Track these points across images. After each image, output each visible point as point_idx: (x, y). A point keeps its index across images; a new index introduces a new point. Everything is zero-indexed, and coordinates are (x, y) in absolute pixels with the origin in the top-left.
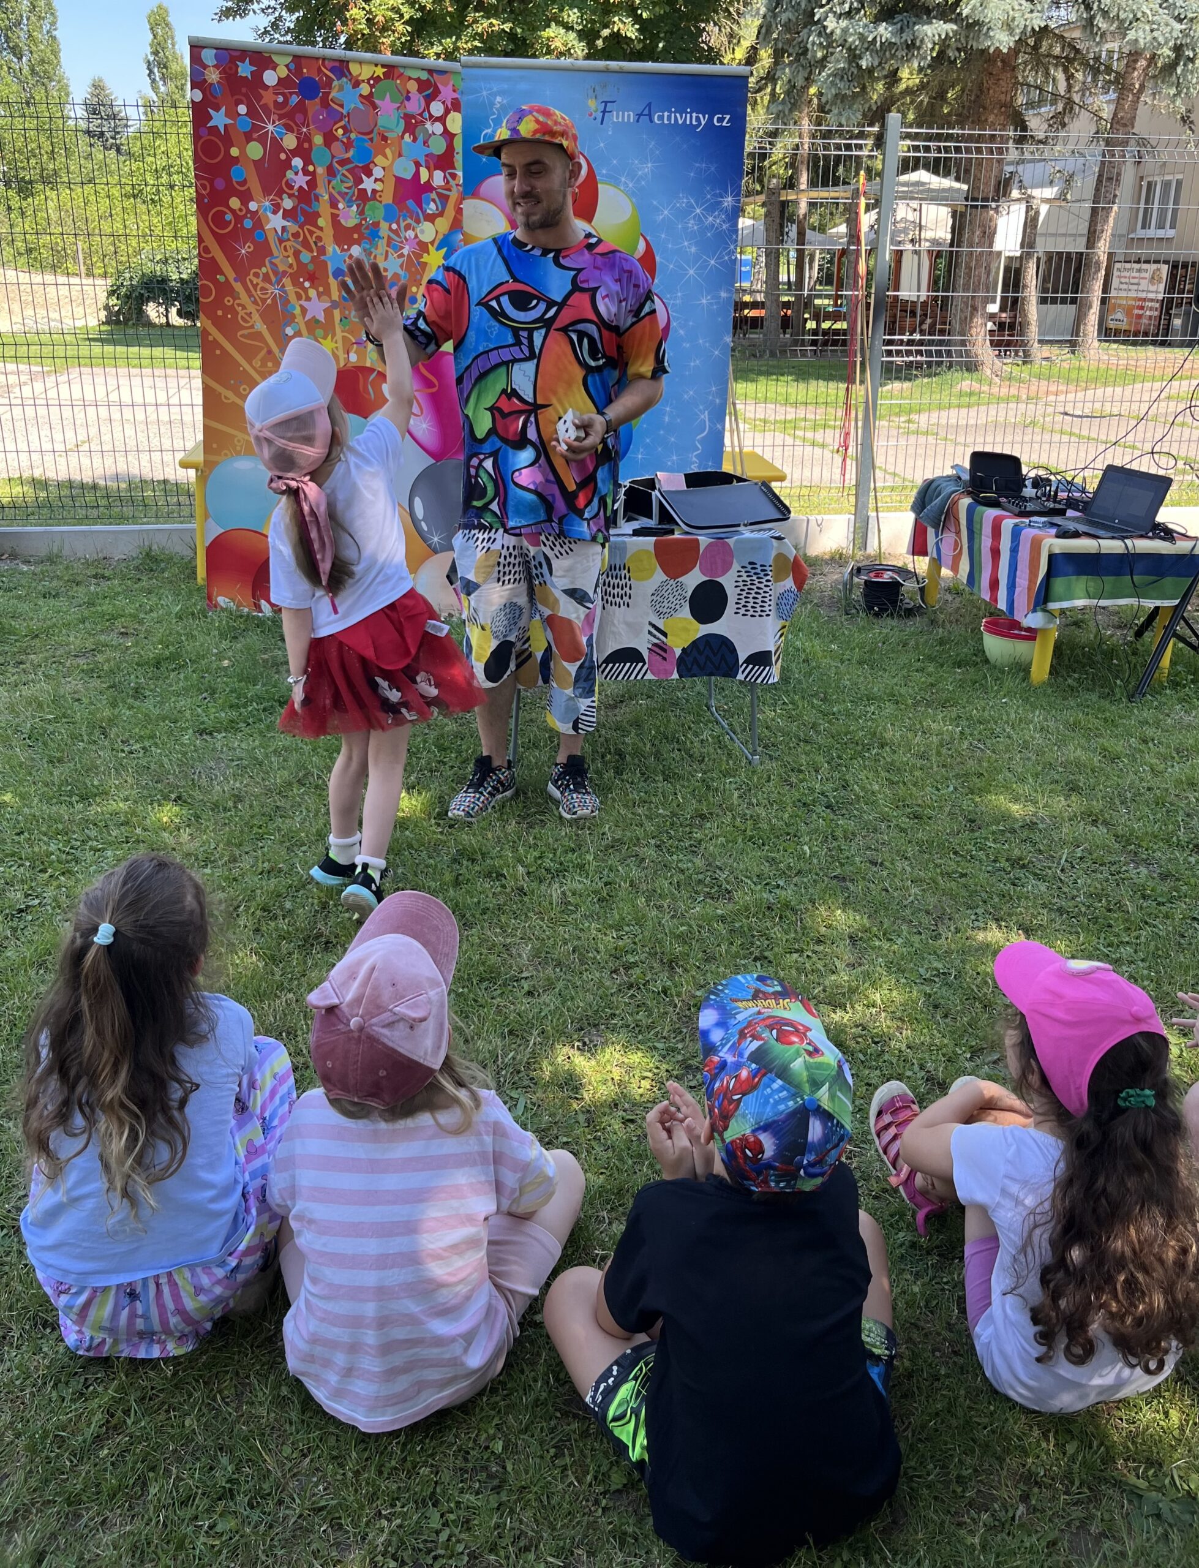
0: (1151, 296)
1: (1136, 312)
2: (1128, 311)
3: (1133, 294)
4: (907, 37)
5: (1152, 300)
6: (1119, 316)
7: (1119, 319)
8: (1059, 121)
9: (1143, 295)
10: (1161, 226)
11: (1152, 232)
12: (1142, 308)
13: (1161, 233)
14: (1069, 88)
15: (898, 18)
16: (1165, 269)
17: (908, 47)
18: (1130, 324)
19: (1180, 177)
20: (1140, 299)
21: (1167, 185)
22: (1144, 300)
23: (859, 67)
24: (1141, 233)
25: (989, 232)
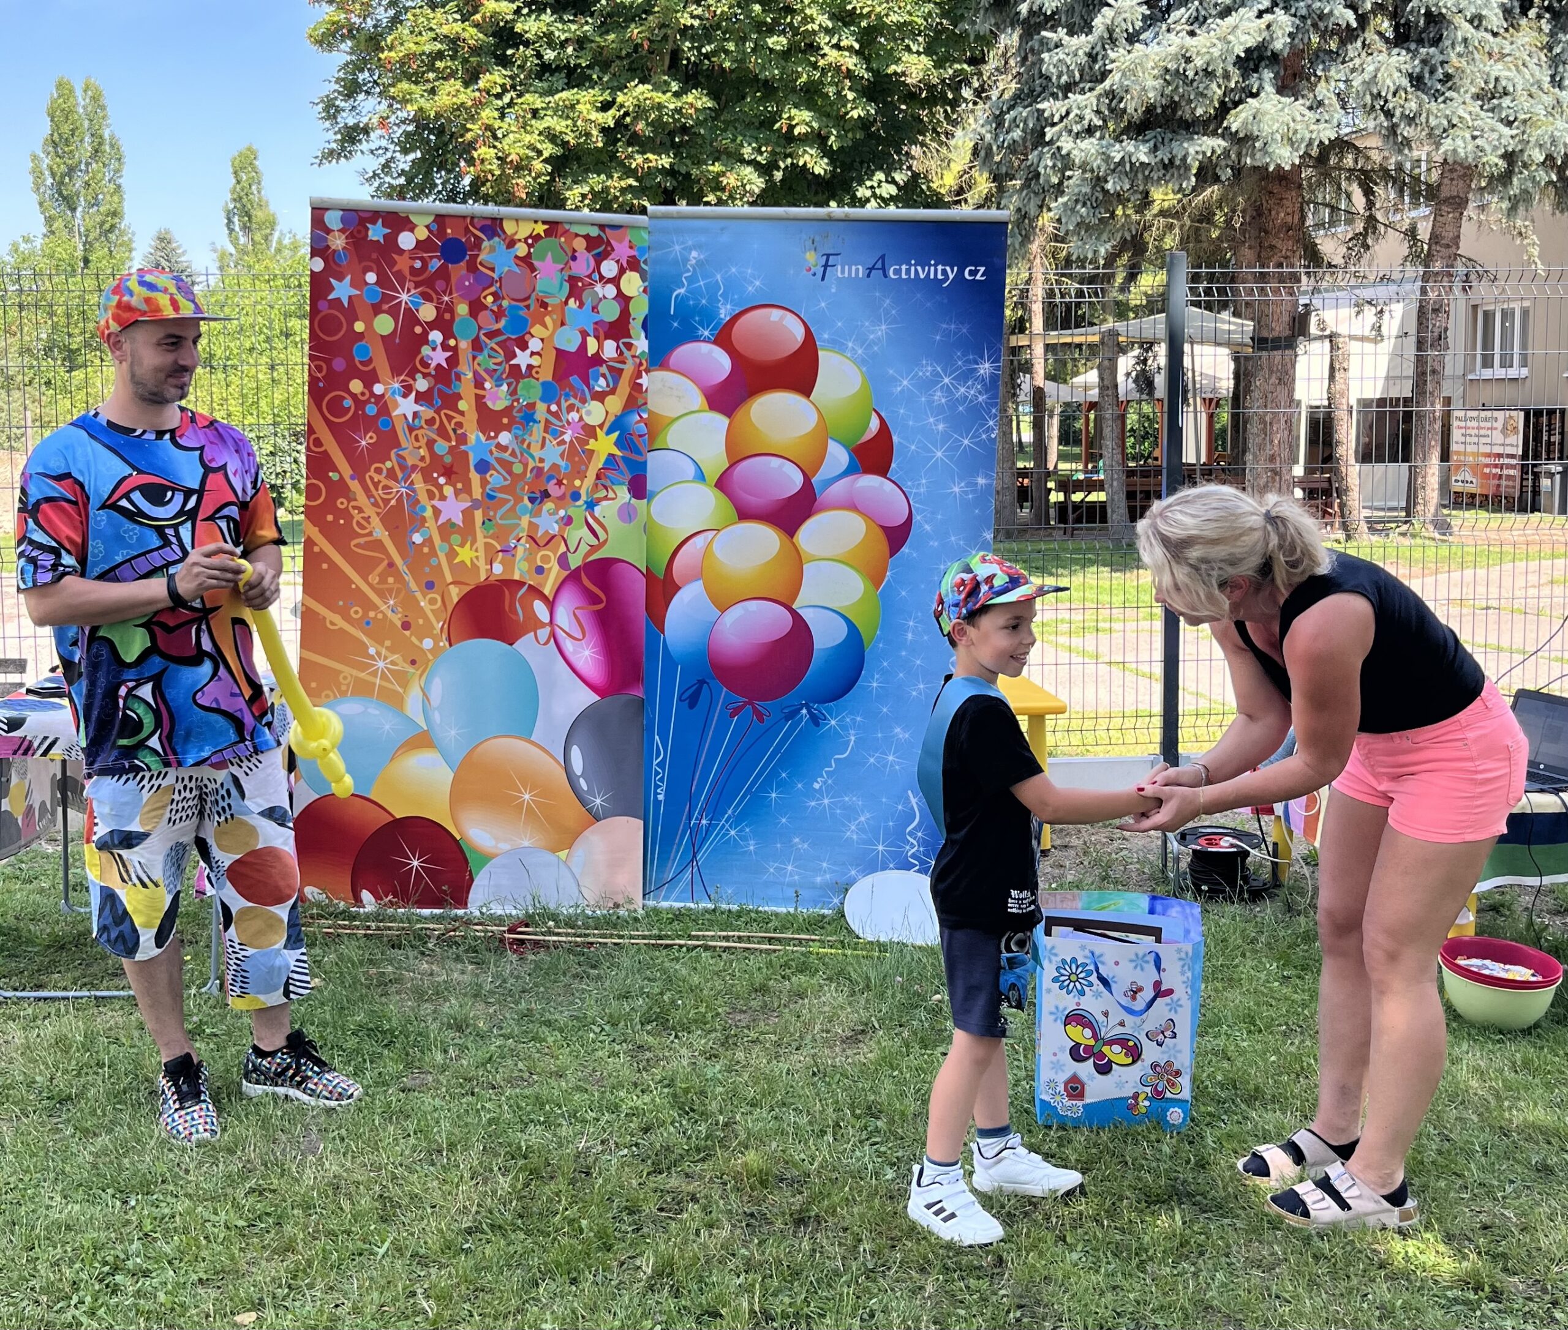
0: (1505, 450)
1: (1489, 471)
2: (1475, 469)
3: (1481, 449)
4: (1163, 155)
5: (1507, 456)
6: (1467, 476)
7: (1465, 481)
8: (1362, 241)
9: (1496, 450)
10: (1506, 363)
11: (1497, 372)
12: (1496, 465)
13: (1506, 373)
14: (1370, 205)
15: (1150, 134)
16: (1519, 418)
17: (1165, 167)
18: (1485, 487)
19: (1524, 304)
20: (1492, 455)
21: (1507, 314)
22: (1498, 455)
23: (1106, 192)
24: (1481, 373)
25: (1286, 379)
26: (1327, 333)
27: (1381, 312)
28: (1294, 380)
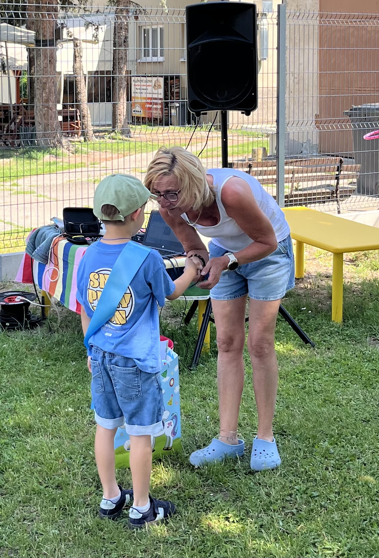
0: (155, 96)
1: (148, 106)
2: (143, 105)
3: (144, 95)
5: (156, 99)
6: (138, 109)
7: (139, 112)
9: (150, 96)
10: (155, 55)
11: (149, 59)
12: (151, 103)
13: (155, 59)
16: (162, 80)
18: (145, 114)
19: (161, 26)
20: (149, 98)
21: (154, 31)
22: (151, 99)
24: (144, 59)
25: (52, 61)
26: (72, 38)
27: (97, 28)
28: (56, 61)
